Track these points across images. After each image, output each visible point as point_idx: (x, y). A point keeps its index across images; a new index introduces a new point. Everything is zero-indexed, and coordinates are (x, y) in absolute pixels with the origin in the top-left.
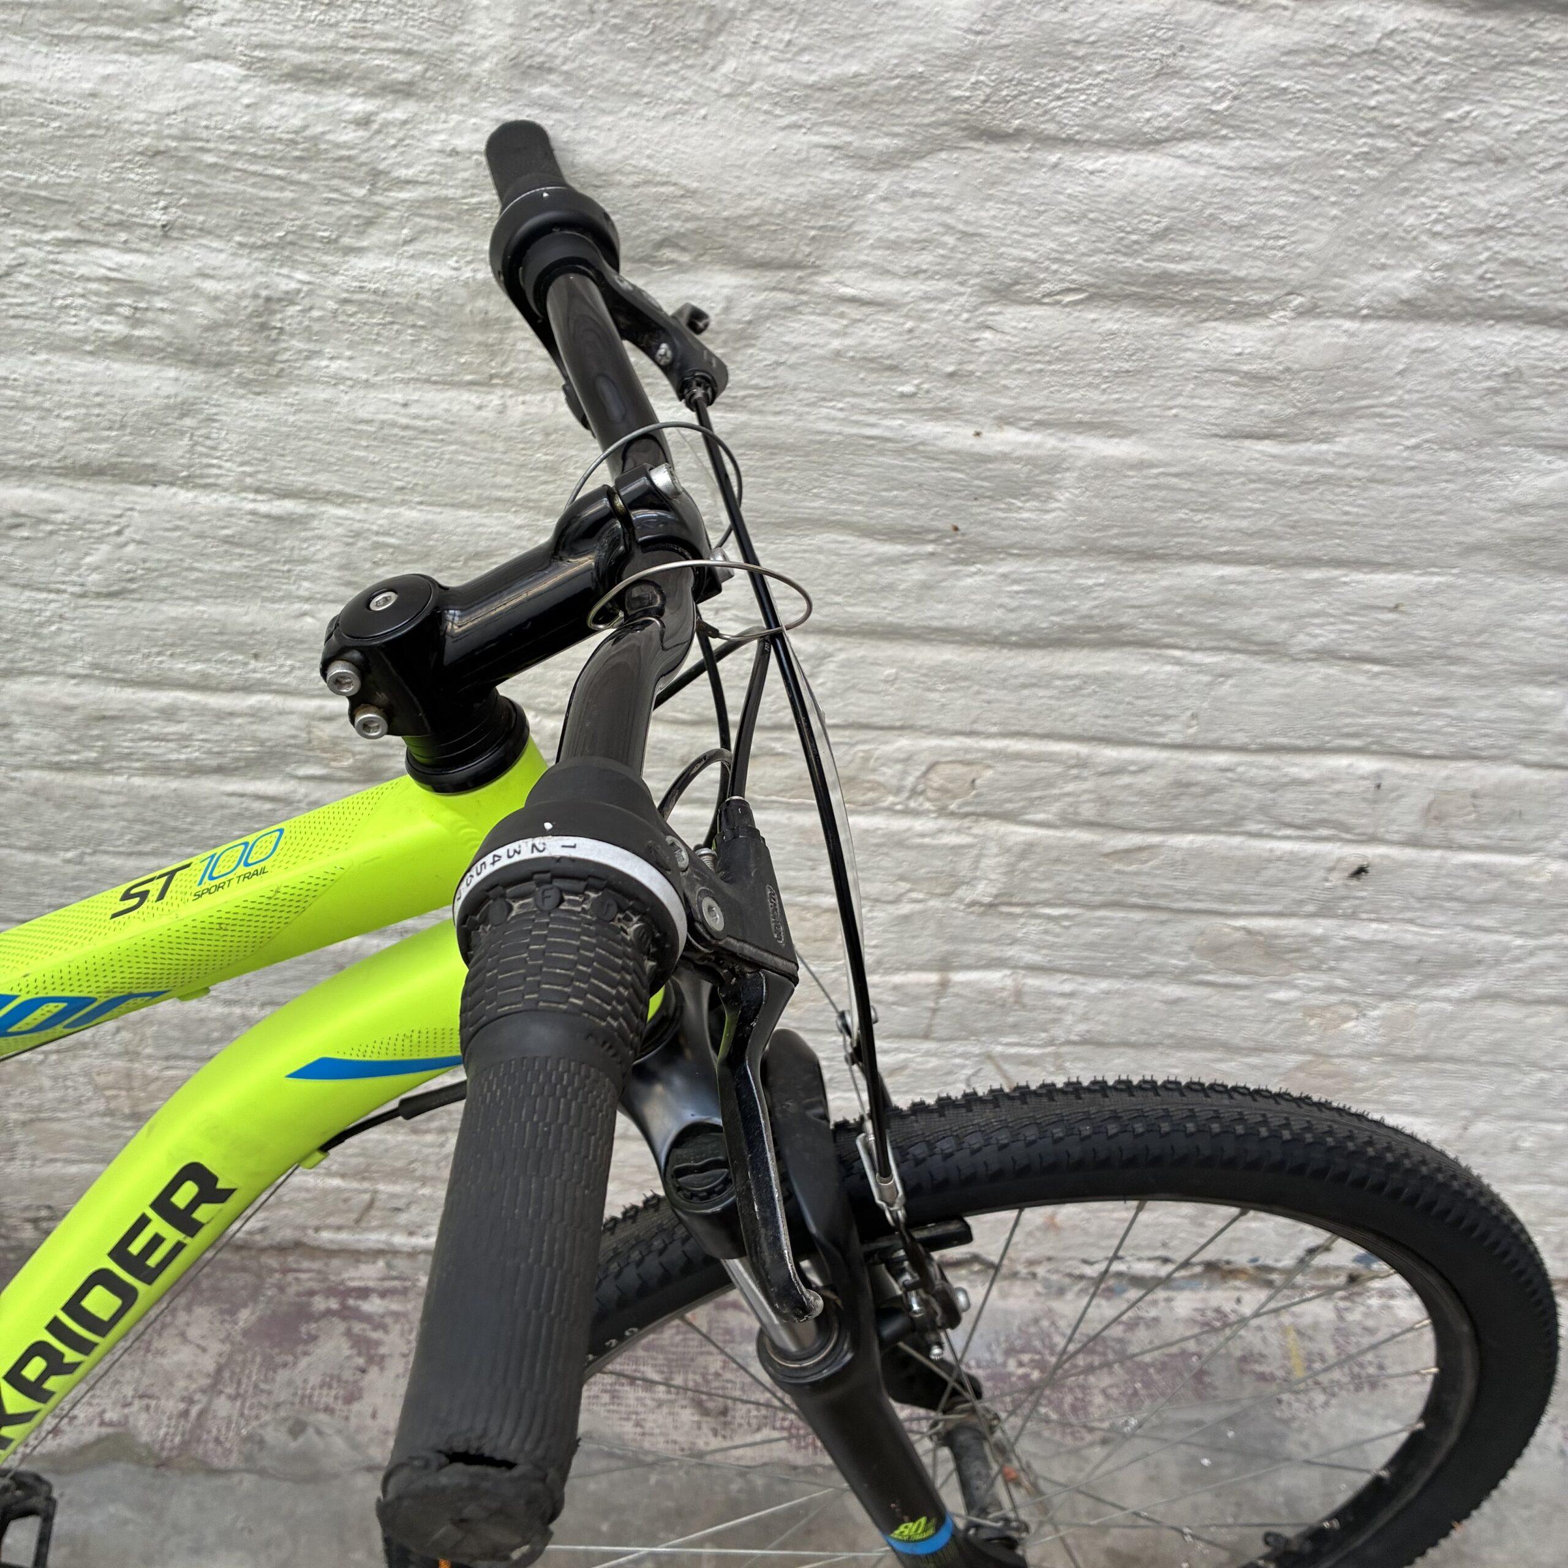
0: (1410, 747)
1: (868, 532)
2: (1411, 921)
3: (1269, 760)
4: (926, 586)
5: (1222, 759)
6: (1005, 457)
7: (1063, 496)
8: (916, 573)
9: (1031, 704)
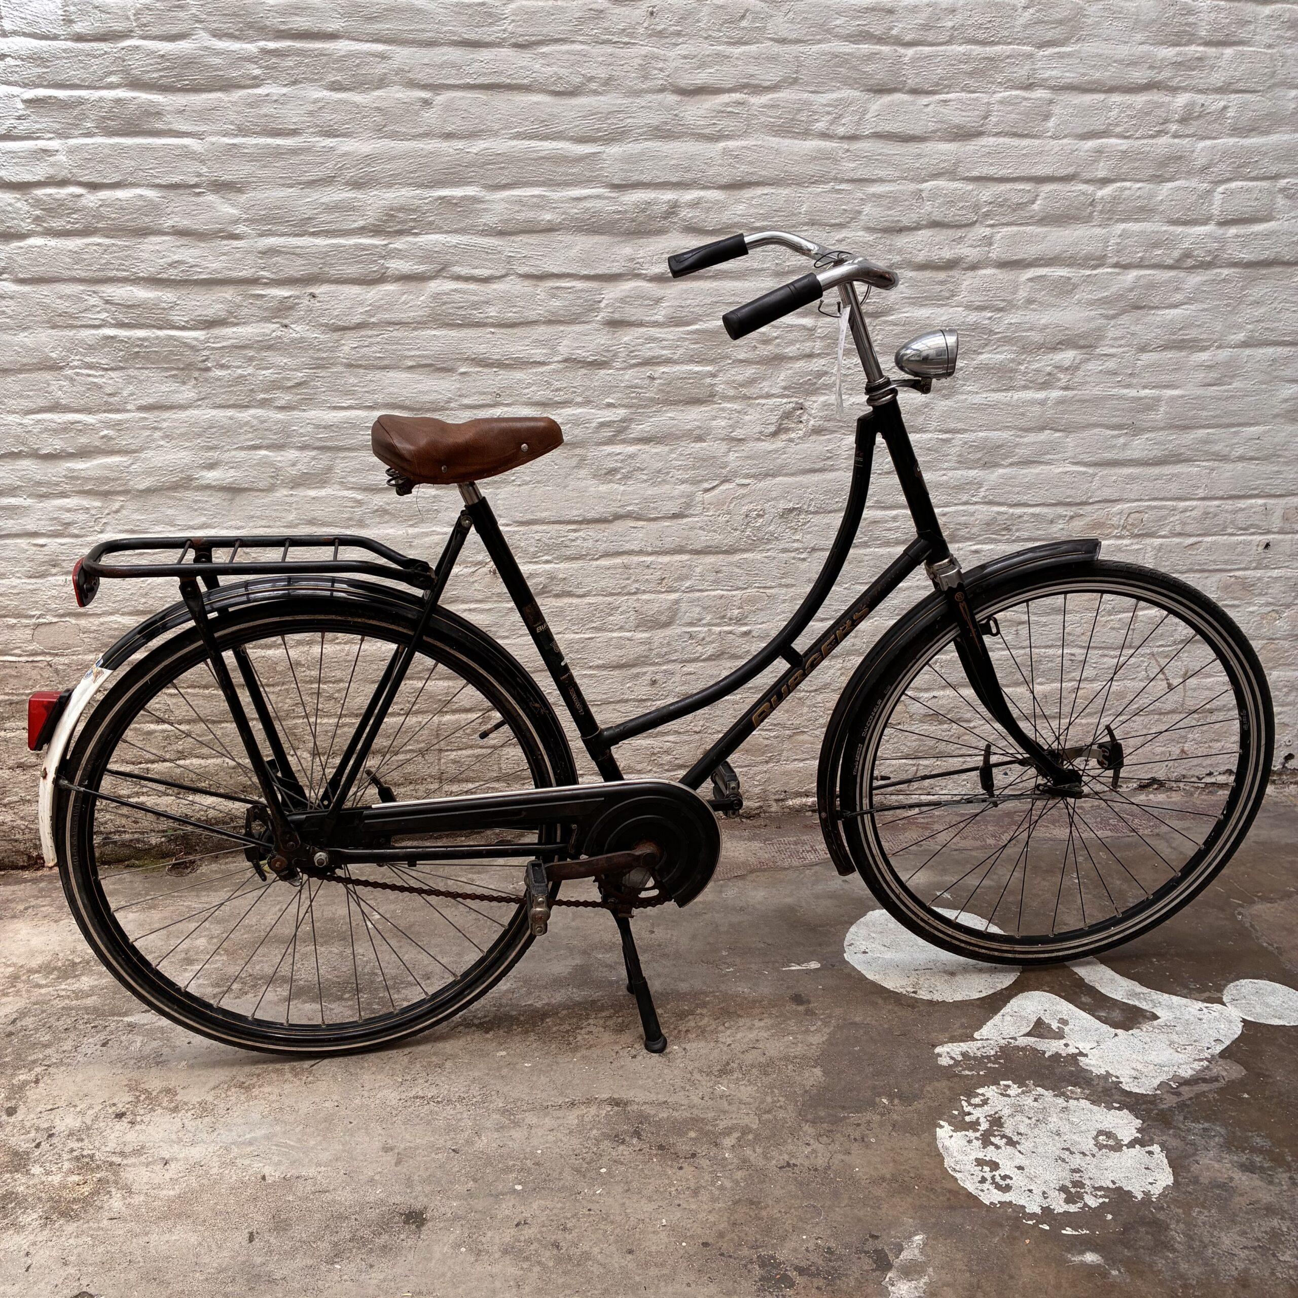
0: (1272, 492)
1: (1108, 427)
2: (1287, 567)
3: (1230, 502)
4: (1125, 445)
5: (1217, 503)
6: (1146, 397)
7: (1162, 409)
8: (1122, 440)
9: (1157, 486)
